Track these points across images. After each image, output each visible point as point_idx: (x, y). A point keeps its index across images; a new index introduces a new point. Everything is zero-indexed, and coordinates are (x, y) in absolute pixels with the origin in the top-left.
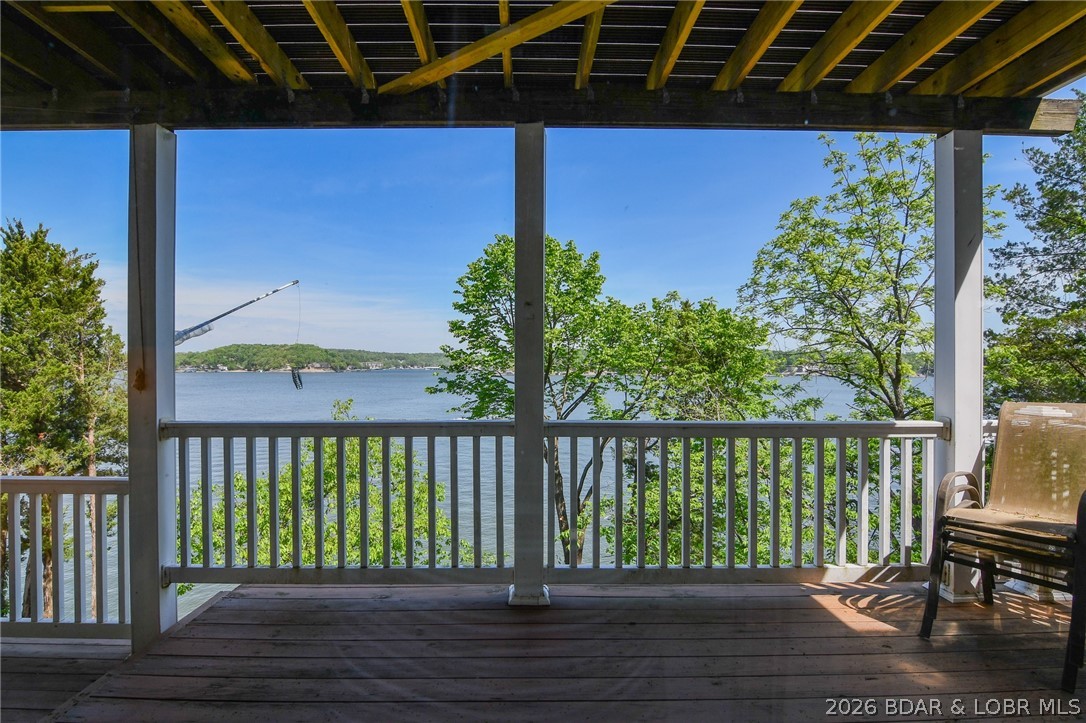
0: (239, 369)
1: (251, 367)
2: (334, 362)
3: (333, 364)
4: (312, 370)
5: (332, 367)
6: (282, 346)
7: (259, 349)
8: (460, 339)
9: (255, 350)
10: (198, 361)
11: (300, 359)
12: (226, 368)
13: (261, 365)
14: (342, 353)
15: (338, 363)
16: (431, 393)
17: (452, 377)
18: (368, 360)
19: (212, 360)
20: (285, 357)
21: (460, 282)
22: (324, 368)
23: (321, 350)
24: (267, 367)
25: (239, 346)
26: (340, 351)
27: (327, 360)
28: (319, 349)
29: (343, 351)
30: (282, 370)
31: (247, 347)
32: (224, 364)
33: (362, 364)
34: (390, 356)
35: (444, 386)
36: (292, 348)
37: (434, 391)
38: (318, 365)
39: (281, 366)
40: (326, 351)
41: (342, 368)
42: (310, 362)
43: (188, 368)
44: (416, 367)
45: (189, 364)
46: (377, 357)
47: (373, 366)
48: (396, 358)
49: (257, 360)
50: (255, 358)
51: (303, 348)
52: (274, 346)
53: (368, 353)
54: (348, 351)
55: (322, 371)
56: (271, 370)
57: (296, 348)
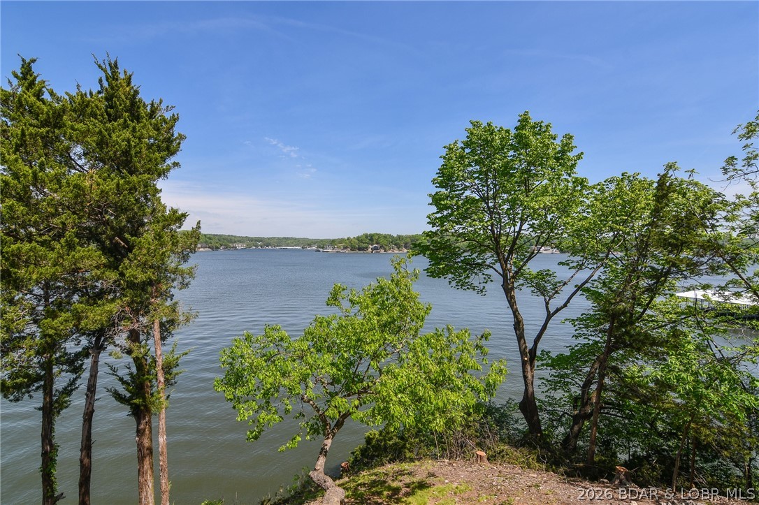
2: (211, 243)
3: (210, 245)
5: (209, 247)
14: (216, 237)
15: (214, 244)
18: (235, 242)
22: (204, 248)
26: (214, 235)
27: (206, 242)
29: (217, 235)
33: (231, 245)
34: (251, 240)
40: (204, 236)
41: (217, 248)
44: (270, 247)
46: (241, 240)
47: (239, 246)
48: (256, 240)
53: (235, 237)
54: (220, 236)
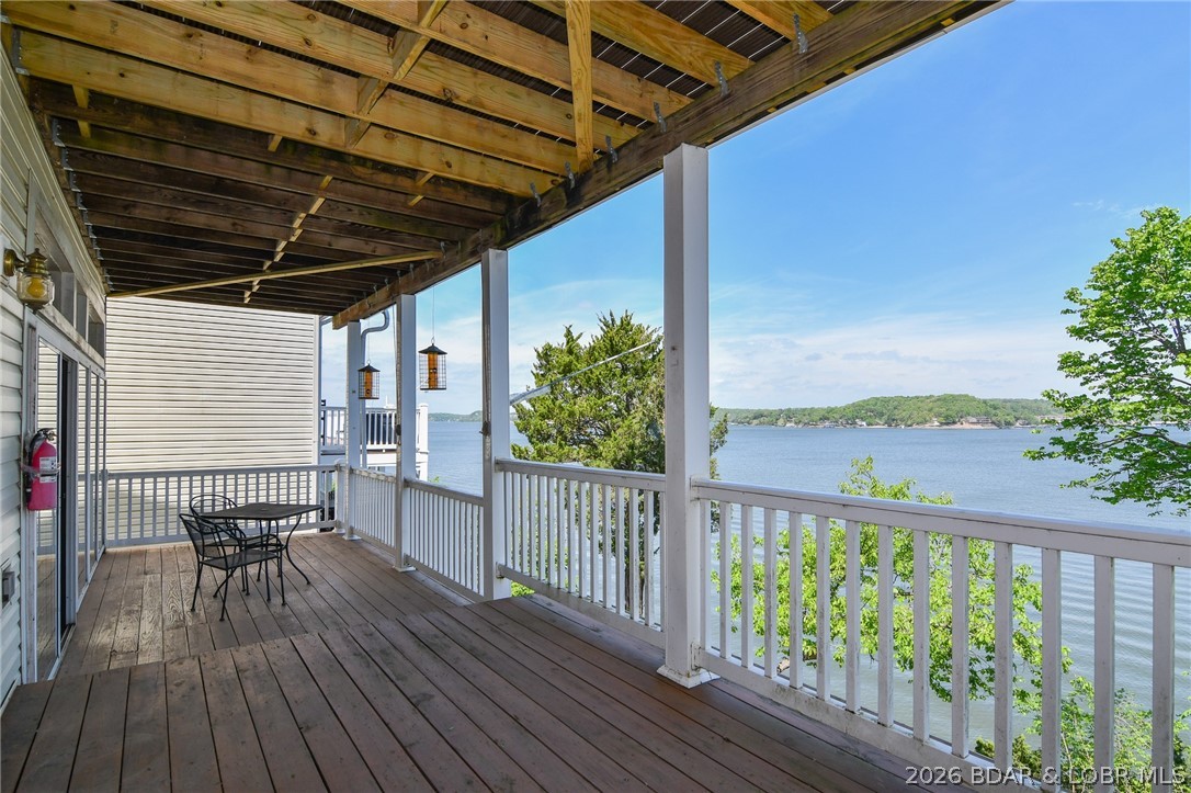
0: (878, 424)
1: (891, 422)
2: (996, 415)
3: (994, 419)
4: (966, 426)
5: (993, 423)
6: (927, 398)
7: (900, 402)
8: (1081, 379)
9: (896, 403)
10: (837, 416)
11: (950, 413)
12: (864, 423)
13: (902, 420)
14: (1008, 404)
15: (1001, 417)
16: (1034, 458)
17: (1070, 435)
18: (1048, 413)
19: (850, 415)
20: (930, 410)
21: (1071, 296)
22: (983, 424)
23: (979, 401)
24: (909, 423)
25: (877, 399)
26: (1005, 401)
27: (987, 414)
28: (974, 399)
29: (1010, 401)
30: (927, 426)
31: (886, 401)
32: (862, 419)
33: (1039, 418)
35: (1059, 448)
36: (939, 399)
37: (1039, 455)
38: (974, 420)
39: (926, 422)
40: (985, 402)
41: (1008, 424)
42: (962, 416)
43: (827, 424)
45: (828, 419)
49: (898, 414)
50: (896, 412)
51: (954, 398)
52: (917, 397)
54: (1017, 401)
55: (979, 427)
56: (915, 426)
57: (944, 399)
